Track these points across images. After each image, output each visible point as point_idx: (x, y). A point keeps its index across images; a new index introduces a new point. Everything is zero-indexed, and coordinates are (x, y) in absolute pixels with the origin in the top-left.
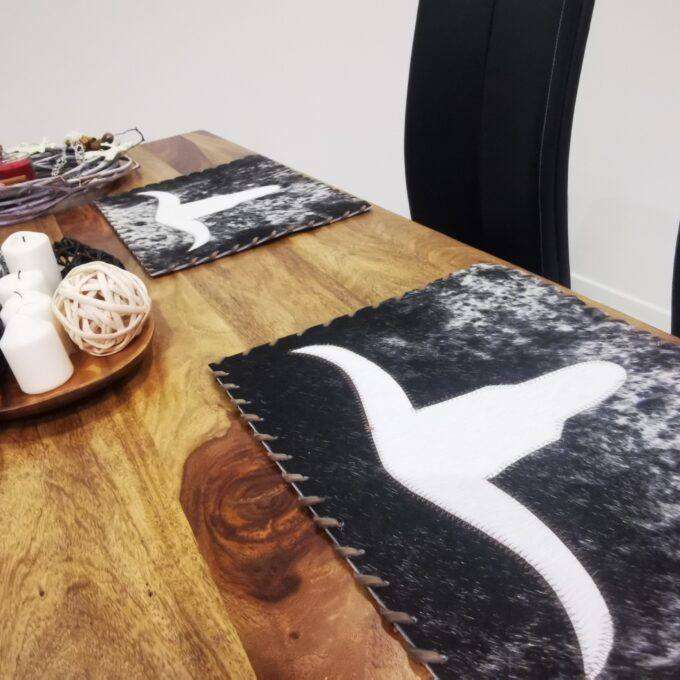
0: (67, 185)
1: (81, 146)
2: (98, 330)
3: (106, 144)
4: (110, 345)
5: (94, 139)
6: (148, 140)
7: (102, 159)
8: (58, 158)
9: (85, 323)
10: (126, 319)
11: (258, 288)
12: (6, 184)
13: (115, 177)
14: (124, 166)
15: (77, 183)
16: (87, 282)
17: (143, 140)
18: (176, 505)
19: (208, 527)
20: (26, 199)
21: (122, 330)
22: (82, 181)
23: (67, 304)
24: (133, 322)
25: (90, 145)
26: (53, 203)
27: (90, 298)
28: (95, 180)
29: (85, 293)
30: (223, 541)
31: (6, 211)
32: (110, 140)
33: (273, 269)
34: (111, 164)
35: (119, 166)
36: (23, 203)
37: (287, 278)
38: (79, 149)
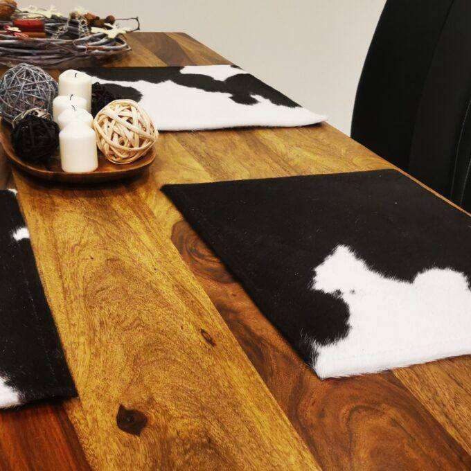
0: (75, 49)
1: (85, 21)
2: (122, 144)
3: (109, 25)
4: (126, 156)
5: (98, 18)
6: (142, 30)
7: (104, 36)
8: (59, 26)
9: (116, 137)
10: (141, 141)
11: (225, 151)
12: (30, 36)
13: (112, 52)
14: (119, 46)
15: (84, 50)
16: (123, 111)
17: (138, 29)
18: (168, 241)
19: (189, 253)
20: (40, 51)
21: (136, 148)
22: (88, 49)
23: (106, 121)
24: (144, 145)
25: (93, 22)
26: (61, 61)
27: (124, 120)
28: (97, 51)
29: (121, 117)
30: (196, 258)
31: (23, 57)
32: (112, 23)
33: (238, 143)
34: (110, 42)
35: (115, 45)
36: (38, 54)
37: (247, 150)
38: (83, 23)
